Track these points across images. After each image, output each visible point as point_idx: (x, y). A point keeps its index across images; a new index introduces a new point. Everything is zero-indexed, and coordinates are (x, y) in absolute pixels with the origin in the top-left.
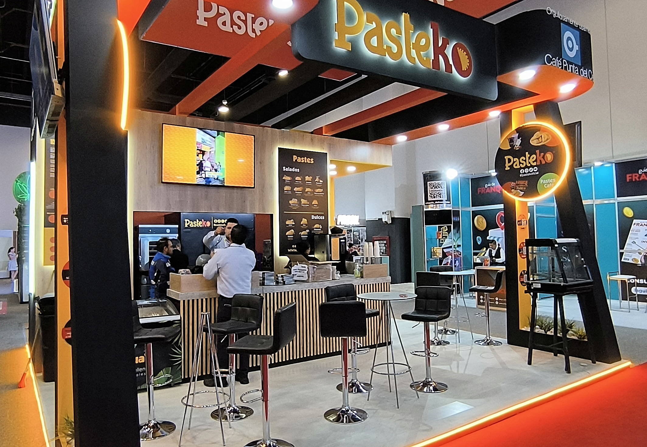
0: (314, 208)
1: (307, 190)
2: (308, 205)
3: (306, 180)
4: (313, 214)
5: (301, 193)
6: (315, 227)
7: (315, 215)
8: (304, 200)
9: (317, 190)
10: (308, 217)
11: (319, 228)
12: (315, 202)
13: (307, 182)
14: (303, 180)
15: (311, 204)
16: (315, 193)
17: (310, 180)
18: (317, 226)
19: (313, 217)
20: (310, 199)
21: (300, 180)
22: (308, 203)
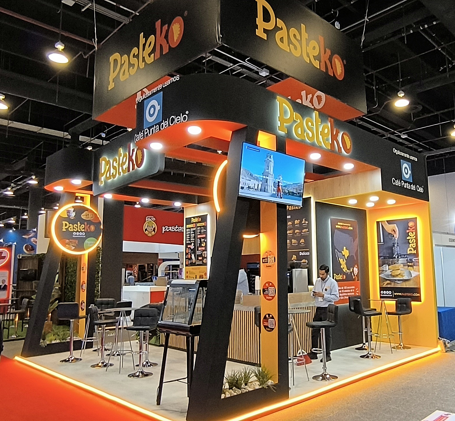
0: (302, 246)
1: (296, 231)
2: (297, 244)
3: (295, 223)
4: (300, 251)
5: (292, 234)
6: (302, 262)
7: (302, 252)
8: (294, 240)
9: (304, 231)
10: (297, 254)
11: (306, 263)
12: (302, 241)
13: (296, 225)
14: (293, 224)
15: (299, 243)
16: (302, 233)
17: (298, 223)
18: (304, 261)
19: (301, 254)
20: (298, 239)
21: (291, 224)
22: (297, 242)
